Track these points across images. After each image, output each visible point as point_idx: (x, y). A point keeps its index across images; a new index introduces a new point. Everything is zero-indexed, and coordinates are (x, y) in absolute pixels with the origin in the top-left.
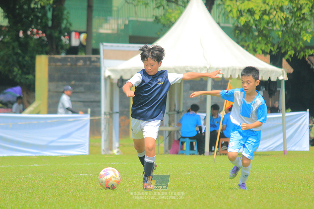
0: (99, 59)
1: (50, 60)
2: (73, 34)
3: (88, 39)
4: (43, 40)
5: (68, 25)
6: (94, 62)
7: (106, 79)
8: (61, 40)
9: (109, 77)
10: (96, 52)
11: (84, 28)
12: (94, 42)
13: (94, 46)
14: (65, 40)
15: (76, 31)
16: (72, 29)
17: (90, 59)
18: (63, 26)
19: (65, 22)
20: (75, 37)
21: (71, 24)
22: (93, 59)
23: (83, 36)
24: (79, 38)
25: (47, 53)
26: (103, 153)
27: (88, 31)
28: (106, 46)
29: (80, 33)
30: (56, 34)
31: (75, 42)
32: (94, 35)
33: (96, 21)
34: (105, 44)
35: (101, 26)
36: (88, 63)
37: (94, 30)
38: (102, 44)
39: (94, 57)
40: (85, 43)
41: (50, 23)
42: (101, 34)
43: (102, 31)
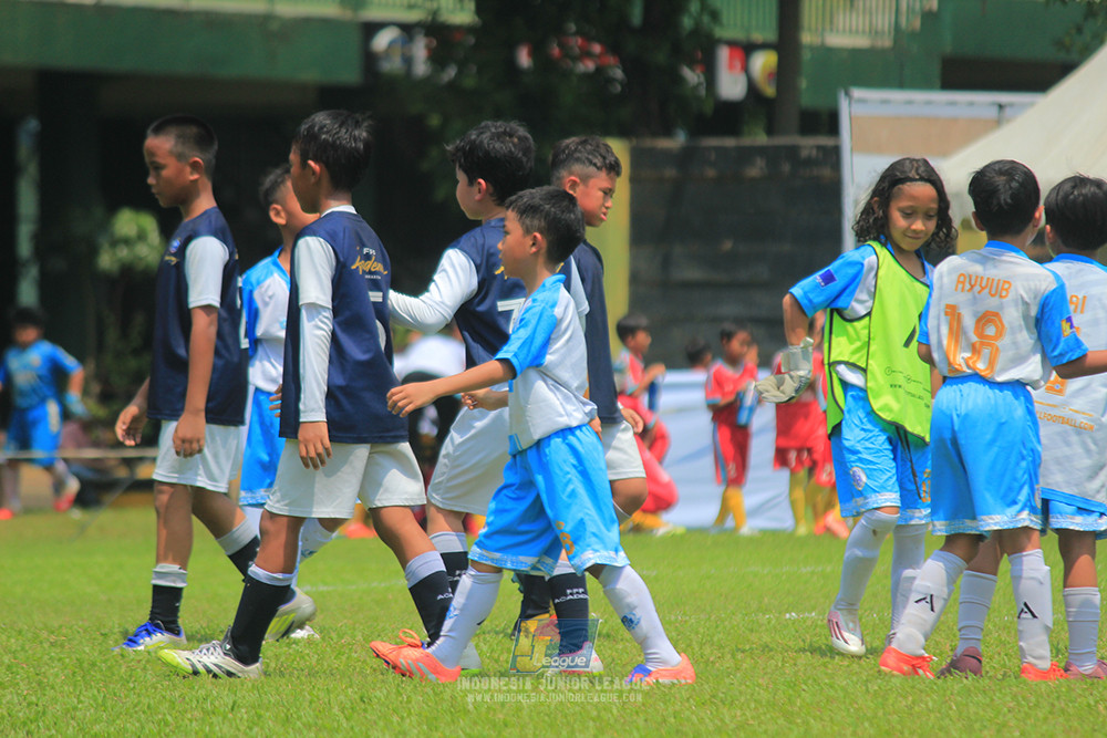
1: (639, 160)
2: (724, 55)
3: (785, 72)
4: (611, 80)
5: (706, 19)
6: (809, 162)
8: (680, 80)
10: (828, 122)
11: (767, 28)
12: (803, 84)
13: (805, 102)
14: (692, 76)
15: (733, 45)
16: (719, 33)
17: (792, 153)
18: (687, 22)
19: (694, 5)
20: (731, 67)
21: (714, 16)
22: (804, 153)
23: (763, 61)
24: (746, 69)
25: (625, 131)
27: (785, 43)
28: (862, 101)
29: (750, 50)
30: (661, 57)
31: (731, 86)
32: (808, 56)
34: (857, 93)
35: (829, 22)
36: (786, 168)
37: (807, 38)
38: (847, 94)
39: (809, 144)
40: (770, 90)
41: (636, 14)
42: (830, 51)
43: (835, 39)
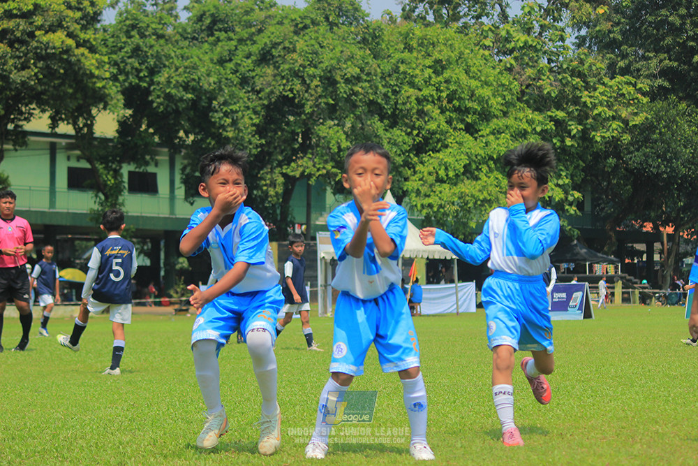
0: (316, 245)
1: (279, 246)
2: (296, 226)
3: (307, 229)
4: (274, 231)
5: (292, 219)
6: (312, 246)
7: (321, 260)
8: (287, 230)
9: (324, 257)
10: (314, 239)
11: (304, 220)
12: (312, 231)
13: (312, 235)
14: (290, 230)
15: (298, 224)
16: (295, 221)
17: (309, 244)
18: (289, 220)
19: (290, 216)
20: (298, 228)
21: (294, 218)
23: (304, 227)
24: (301, 228)
25: (276, 240)
26: (320, 316)
27: (308, 223)
28: (321, 234)
29: (301, 225)
30: (283, 226)
31: (298, 231)
32: (312, 226)
33: (313, 216)
34: (320, 232)
35: (317, 219)
37: (312, 222)
38: (318, 233)
39: (312, 243)
40: (305, 233)
41: (279, 218)
42: (317, 225)
43: (318, 223)
